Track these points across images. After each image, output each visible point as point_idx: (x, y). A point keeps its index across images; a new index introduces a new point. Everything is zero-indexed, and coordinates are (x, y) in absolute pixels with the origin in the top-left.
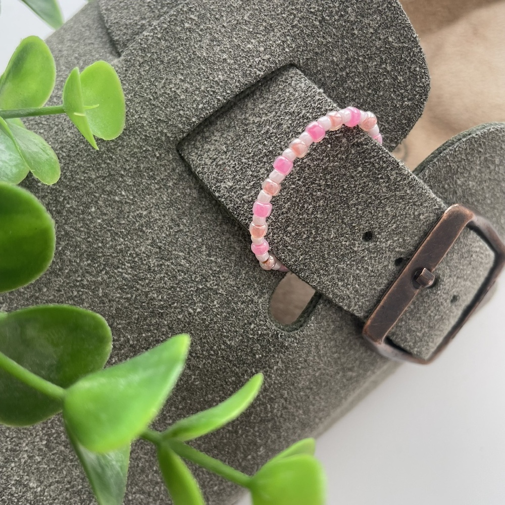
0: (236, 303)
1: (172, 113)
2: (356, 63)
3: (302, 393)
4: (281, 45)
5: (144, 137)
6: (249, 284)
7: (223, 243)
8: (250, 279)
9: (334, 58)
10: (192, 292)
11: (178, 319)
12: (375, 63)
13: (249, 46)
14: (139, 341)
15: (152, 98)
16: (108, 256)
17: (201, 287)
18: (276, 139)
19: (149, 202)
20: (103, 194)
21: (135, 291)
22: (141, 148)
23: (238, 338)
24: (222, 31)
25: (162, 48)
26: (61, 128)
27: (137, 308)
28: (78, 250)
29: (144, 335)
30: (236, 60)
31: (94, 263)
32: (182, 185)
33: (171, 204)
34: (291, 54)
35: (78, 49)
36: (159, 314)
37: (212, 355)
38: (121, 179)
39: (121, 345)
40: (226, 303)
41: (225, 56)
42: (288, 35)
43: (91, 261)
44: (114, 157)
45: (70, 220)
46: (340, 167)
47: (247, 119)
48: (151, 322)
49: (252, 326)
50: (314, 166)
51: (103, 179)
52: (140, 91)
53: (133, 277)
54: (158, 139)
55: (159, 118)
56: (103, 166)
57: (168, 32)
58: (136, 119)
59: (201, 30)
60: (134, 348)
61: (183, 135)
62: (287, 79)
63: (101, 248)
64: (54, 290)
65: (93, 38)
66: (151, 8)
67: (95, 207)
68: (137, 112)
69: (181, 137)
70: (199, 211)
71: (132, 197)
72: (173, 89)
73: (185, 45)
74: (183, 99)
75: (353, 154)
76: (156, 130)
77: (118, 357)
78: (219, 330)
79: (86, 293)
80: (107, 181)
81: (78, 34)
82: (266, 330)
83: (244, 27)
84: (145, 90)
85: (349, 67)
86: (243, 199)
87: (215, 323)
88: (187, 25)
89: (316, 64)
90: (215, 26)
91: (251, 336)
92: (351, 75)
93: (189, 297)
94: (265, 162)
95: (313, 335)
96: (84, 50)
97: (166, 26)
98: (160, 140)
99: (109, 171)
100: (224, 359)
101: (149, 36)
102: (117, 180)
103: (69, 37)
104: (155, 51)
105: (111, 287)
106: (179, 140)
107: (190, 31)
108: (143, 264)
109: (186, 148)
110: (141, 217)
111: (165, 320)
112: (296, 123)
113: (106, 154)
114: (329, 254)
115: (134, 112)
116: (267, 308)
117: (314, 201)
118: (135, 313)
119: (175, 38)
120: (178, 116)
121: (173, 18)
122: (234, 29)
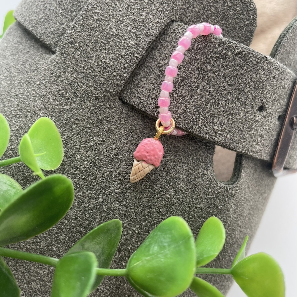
0: (194, 180)
1: (108, 76)
2: (209, 8)
3: (247, 219)
4: (162, 11)
5: (95, 98)
7: (170, 146)
8: (196, 161)
9: (196, 9)
10: (164, 184)
11: (162, 204)
12: (221, 4)
13: (142, 17)
14: (142, 229)
15: (90, 71)
16: (100, 182)
17: (168, 179)
18: (184, 69)
19: (114, 138)
20: (81, 144)
22: (95, 106)
23: (204, 202)
25: (84, 37)
26: (33, 112)
27: (132, 209)
28: (79, 186)
29: (143, 224)
30: (138, 29)
31: (93, 191)
32: (130, 120)
33: (128, 135)
34: (170, 14)
35: (20, 59)
36: (148, 207)
37: (191, 218)
38: (89, 131)
39: (131, 236)
40: (188, 182)
41: (129, 29)
42: (163, 3)
43: (90, 191)
44: (79, 118)
45: (65, 169)
46: (232, 71)
47: (159, 64)
49: (210, 190)
50: (216, 76)
51: (78, 135)
52: (80, 70)
53: (122, 189)
54: (105, 96)
55: (100, 82)
56: (74, 126)
58: (85, 88)
59: (106, 17)
60: (140, 234)
61: (121, 87)
62: (175, 30)
63: (94, 179)
64: (72, 219)
65: (26, 48)
66: (64, 16)
67: (79, 155)
68: (83, 84)
69: (120, 89)
70: (147, 132)
71: (101, 140)
74: (113, 65)
75: (238, 60)
76: (101, 91)
77: (131, 244)
78: (190, 201)
79: (95, 212)
80: (80, 135)
81: (14, 50)
82: (219, 189)
83: (133, 7)
84: (84, 68)
85: (206, 11)
86: (178, 113)
87: (186, 197)
88: (95, 17)
89: (186, 16)
90: (114, 12)
91: (211, 197)
92: (209, 16)
93: (163, 188)
94: (183, 85)
95: (245, 181)
96: (24, 58)
97: (81, 22)
98: (106, 97)
99: (79, 128)
100: (199, 218)
101: (72, 32)
102: (88, 132)
103: (9, 54)
104: (80, 41)
105: (110, 202)
106: (119, 92)
107: (99, 21)
108: (125, 179)
109: (126, 95)
110: (112, 149)
111: (153, 209)
112: (193, 54)
113: (73, 118)
114: (243, 128)
115: (81, 84)
116: (214, 176)
117: (224, 97)
118: (132, 213)
119: (91, 28)
120: (113, 77)
121: (84, 16)
122: (127, 10)
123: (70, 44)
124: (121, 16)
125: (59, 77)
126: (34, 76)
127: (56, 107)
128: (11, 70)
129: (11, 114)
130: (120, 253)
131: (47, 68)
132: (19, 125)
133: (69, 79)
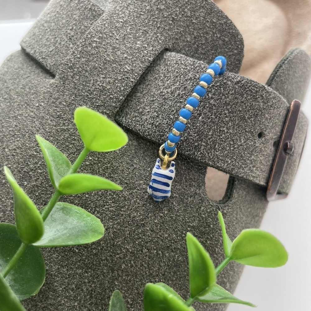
1: (105, 99)
2: (200, 38)
4: (156, 40)
6: (190, 184)
9: (188, 39)
11: (155, 223)
12: (210, 35)
13: (137, 46)
15: (88, 94)
16: (95, 201)
21: (121, 216)
23: (196, 220)
24: (117, 42)
25: (83, 63)
26: (31, 133)
29: (137, 242)
33: (123, 154)
34: (163, 43)
36: (142, 225)
40: (181, 201)
41: (125, 55)
48: (139, 232)
52: (78, 93)
53: (116, 208)
56: (71, 146)
57: (83, 53)
61: (117, 109)
63: (88, 198)
65: (27, 73)
69: (116, 111)
71: (96, 159)
72: (100, 85)
73: (97, 57)
74: (109, 88)
83: (130, 36)
85: (197, 41)
87: (179, 216)
88: (94, 45)
89: (178, 45)
90: (111, 41)
91: (203, 216)
92: (200, 46)
96: (25, 82)
101: (71, 58)
104: (79, 66)
110: (107, 168)
111: (147, 227)
113: (70, 138)
116: (206, 195)
118: (126, 231)
119: (89, 54)
120: (109, 99)
121: (83, 43)
122: (124, 39)
123: (69, 70)
124: (118, 44)
125: (57, 99)
126: (34, 98)
127: (54, 127)
128: (10, 93)
129: (9, 134)
130: (113, 272)
131: (46, 91)
132: (16, 145)
133: (67, 101)
